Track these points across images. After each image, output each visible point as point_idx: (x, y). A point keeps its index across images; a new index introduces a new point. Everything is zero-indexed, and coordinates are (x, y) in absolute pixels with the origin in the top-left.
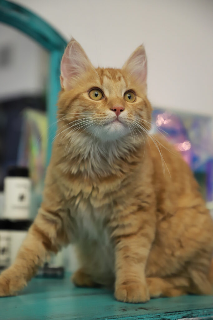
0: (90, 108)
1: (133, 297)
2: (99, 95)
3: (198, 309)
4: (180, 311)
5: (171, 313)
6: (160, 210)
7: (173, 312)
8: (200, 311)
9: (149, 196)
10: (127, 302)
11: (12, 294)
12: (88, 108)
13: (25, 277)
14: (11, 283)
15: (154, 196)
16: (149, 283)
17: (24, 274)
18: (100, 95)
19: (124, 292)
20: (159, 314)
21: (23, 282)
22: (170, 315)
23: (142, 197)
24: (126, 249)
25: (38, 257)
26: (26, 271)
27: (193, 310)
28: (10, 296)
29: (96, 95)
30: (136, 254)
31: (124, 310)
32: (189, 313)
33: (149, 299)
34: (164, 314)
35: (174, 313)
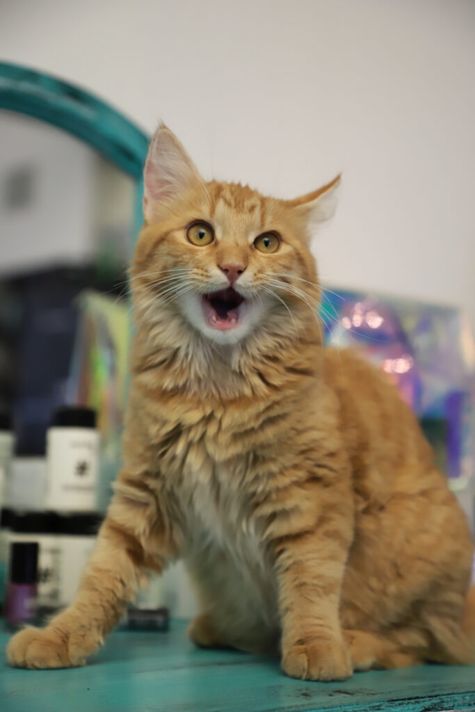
0: (183, 259)
1: (321, 669)
2: (205, 236)
3: (453, 694)
4: (418, 698)
5: (401, 702)
6: (360, 492)
7: (404, 699)
8: (456, 697)
9: (332, 455)
10: (308, 680)
11: (74, 662)
12: (180, 259)
13: (98, 627)
14: (72, 640)
15: (344, 456)
16: (350, 640)
17: (96, 620)
18: (207, 237)
19: (303, 660)
20: (378, 704)
21: (97, 638)
22: (400, 704)
23: (314, 455)
24: (298, 566)
25: (122, 582)
26: (100, 614)
27: (443, 695)
28: (71, 667)
29: (201, 236)
30: (319, 577)
31: (305, 695)
32: (435, 701)
33: (351, 672)
34: (387, 704)
35: (406, 701)
